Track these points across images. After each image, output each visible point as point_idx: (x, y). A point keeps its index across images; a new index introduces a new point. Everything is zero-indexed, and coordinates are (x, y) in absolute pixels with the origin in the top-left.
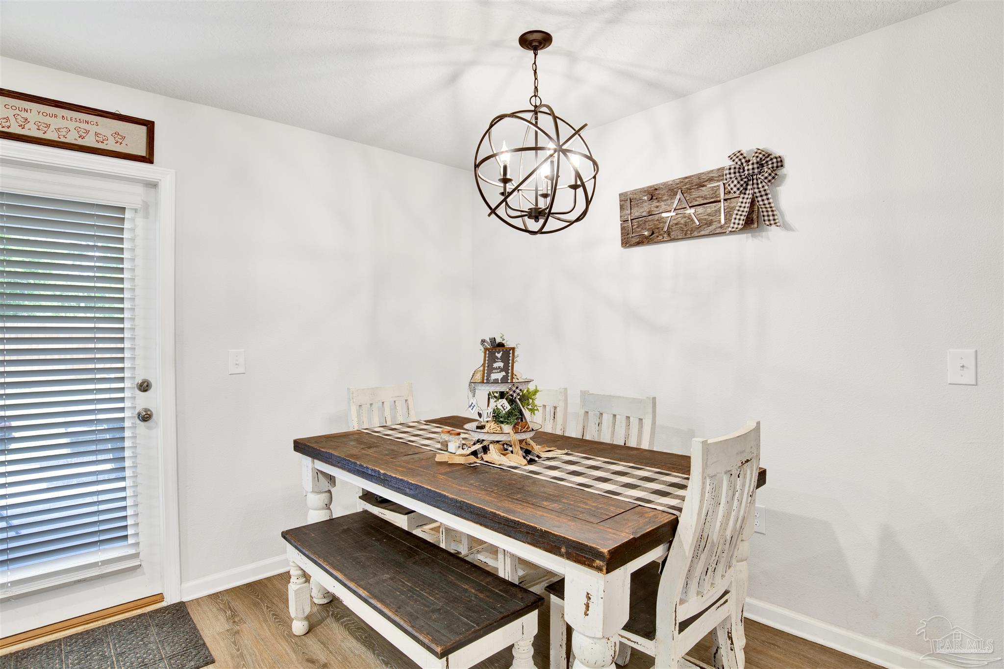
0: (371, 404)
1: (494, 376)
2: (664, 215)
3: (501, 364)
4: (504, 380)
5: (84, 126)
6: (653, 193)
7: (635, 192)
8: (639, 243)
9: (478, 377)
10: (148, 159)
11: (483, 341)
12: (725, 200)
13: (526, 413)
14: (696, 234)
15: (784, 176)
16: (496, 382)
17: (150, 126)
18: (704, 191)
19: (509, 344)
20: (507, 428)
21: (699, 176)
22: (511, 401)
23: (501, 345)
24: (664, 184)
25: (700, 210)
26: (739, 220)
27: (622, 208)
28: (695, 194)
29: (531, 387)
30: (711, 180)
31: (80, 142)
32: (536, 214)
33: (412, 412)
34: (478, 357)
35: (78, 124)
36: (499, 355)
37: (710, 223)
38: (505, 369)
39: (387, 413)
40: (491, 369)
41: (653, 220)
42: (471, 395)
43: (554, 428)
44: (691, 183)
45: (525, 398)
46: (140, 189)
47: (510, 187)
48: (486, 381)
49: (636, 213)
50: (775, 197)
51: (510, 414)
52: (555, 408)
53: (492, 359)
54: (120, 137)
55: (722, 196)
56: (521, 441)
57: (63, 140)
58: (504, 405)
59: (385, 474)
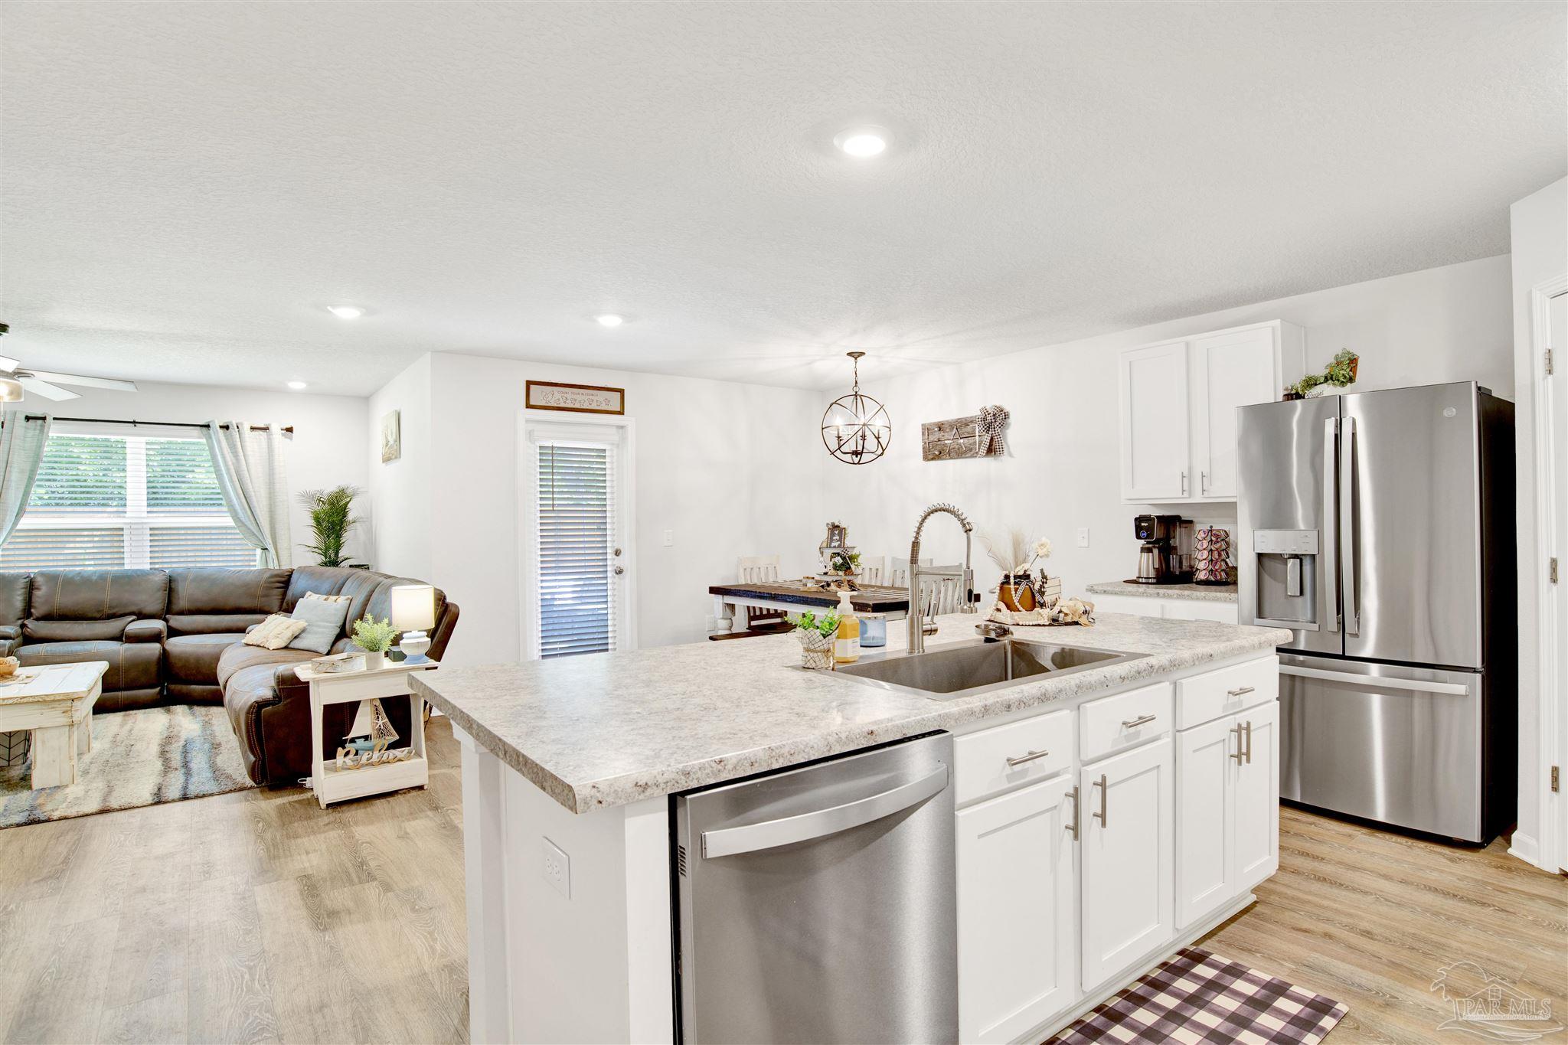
0: (752, 569)
1: (833, 544)
2: (946, 442)
3: (838, 538)
4: (839, 546)
5: (591, 397)
6: (940, 427)
7: (930, 424)
8: (933, 459)
9: (825, 545)
10: (621, 413)
11: (828, 524)
12: (979, 436)
13: (853, 566)
14: (963, 456)
15: (1009, 424)
16: (835, 547)
17: (622, 391)
18: (969, 429)
19: (843, 525)
20: (840, 573)
21: (966, 419)
22: (843, 558)
23: (838, 527)
24: (947, 421)
25: (966, 440)
26: (984, 449)
27: (923, 434)
28: (964, 430)
29: (854, 552)
30: (972, 422)
31: (590, 407)
32: (856, 453)
33: (779, 576)
34: (824, 534)
35: (588, 397)
36: (837, 532)
37: (971, 450)
38: (840, 540)
39: (763, 575)
40: (832, 540)
41: (940, 445)
42: (820, 555)
43: (876, 582)
44: (961, 422)
45: (852, 558)
46: (614, 430)
47: (842, 443)
48: (829, 547)
49: (932, 438)
50: (1005, 437)
51: (842, 564)
52: (877, 569)
53: (833, 534)
54: (607, 401)
55: (977, 434)
56: (849, 581)
57: (582, 407)
58: (839, 560)
59: (775, 594)
